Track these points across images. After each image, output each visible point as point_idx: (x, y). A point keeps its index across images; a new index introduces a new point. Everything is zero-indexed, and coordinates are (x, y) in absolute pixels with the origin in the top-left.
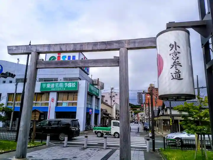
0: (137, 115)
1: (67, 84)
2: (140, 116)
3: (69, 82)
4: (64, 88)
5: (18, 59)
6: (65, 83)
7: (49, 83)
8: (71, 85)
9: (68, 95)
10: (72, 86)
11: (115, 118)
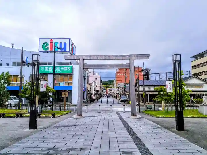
0: (106, 90)
1: (63, 68)
2: (109, 91)
3: (65, 66)
4: (61, 71)
5: (13, 44)
6: (62, 67)
7: (47, 67)
8: (66, 69)
9: (64, 77)
10: (68, 69)
11: (94, 94)
